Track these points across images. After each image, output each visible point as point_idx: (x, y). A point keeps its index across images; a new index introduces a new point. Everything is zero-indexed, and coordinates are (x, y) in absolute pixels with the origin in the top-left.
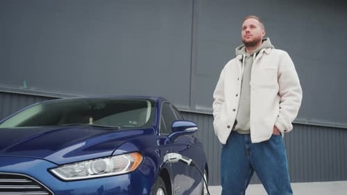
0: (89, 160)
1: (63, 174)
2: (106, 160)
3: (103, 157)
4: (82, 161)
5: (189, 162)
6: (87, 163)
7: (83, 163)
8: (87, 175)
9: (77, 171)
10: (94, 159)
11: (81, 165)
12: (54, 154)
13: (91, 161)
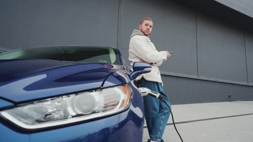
0: (68, 94)
1: (25, 117)
2: (95, 94)
3: (90, 90)
4: (58, 96)
5: (158, 95)
6: (65, 98)
7: (60, 99)
8: (66, 118)
9: (50, 111)
10: (76, 93)
11: (57, 102)
12: (10, 84)
13: (72, 96)
